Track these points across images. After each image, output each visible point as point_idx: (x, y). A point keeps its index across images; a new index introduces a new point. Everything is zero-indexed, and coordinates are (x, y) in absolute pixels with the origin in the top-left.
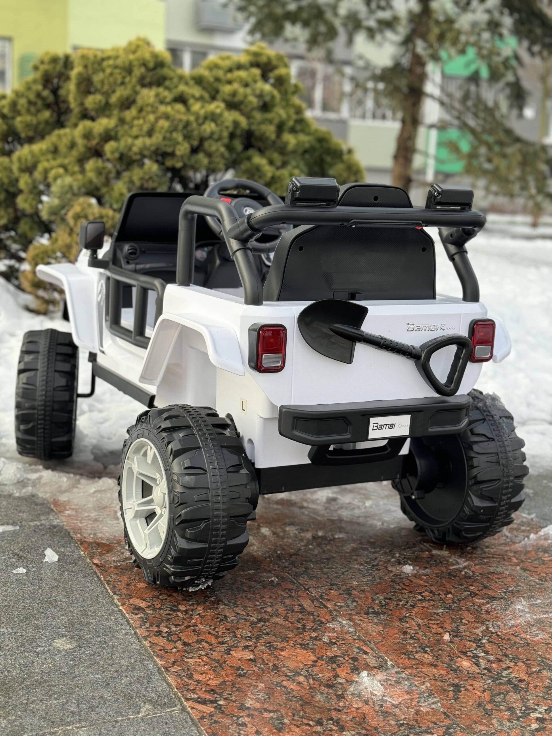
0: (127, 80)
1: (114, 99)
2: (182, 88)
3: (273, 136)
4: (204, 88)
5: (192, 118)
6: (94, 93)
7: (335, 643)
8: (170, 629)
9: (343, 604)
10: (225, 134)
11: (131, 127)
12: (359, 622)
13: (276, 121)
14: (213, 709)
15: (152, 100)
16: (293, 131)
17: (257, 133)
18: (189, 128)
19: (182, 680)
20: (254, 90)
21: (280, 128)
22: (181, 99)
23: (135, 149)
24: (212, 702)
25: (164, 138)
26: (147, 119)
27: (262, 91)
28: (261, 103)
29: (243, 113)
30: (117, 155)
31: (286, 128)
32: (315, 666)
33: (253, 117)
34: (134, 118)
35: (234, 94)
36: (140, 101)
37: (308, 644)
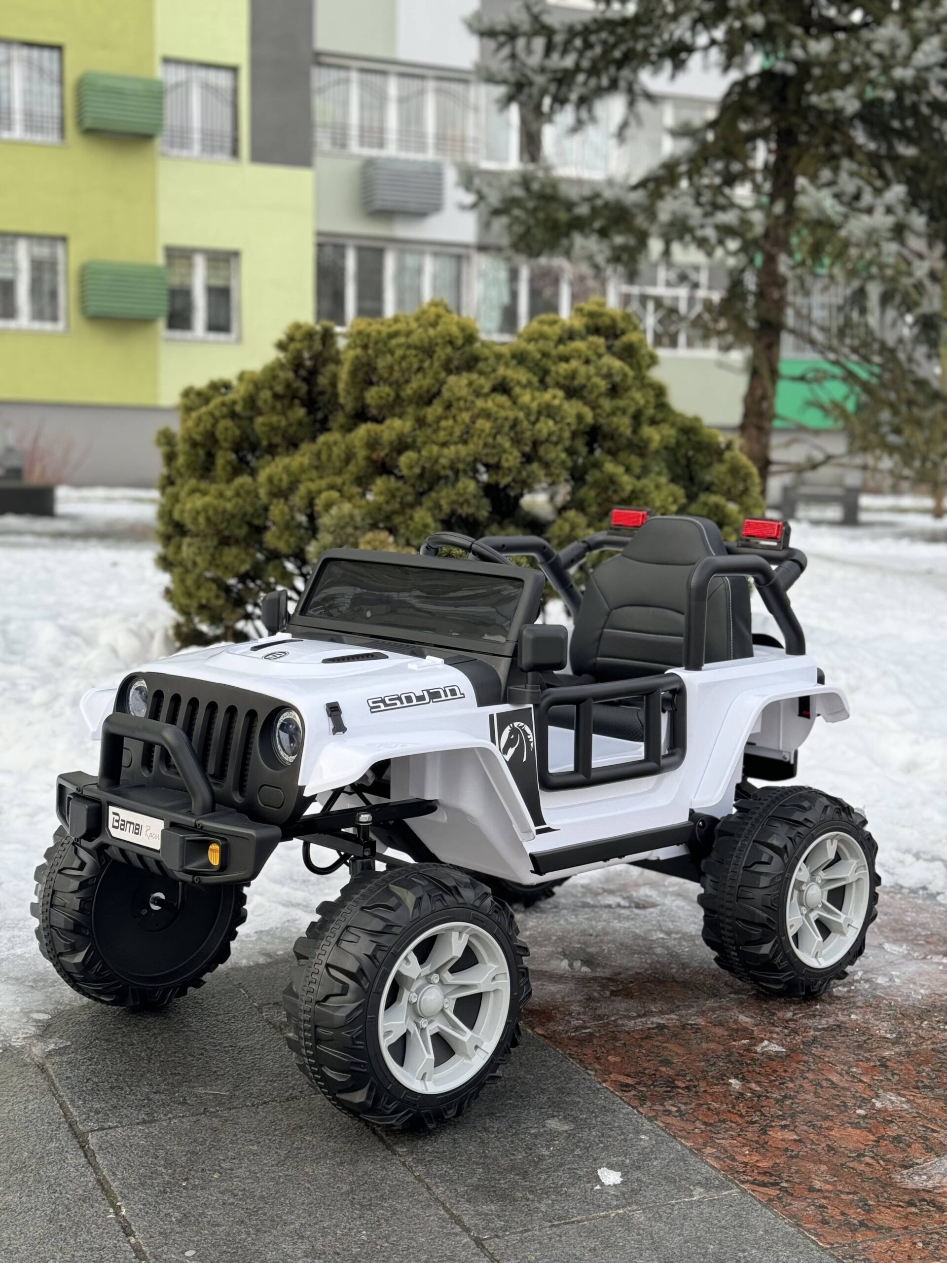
0: (426, 364)
1: (408, 391)
2: (502, 371)
3: (628, 432)
4: (530, 370)
5: (521, 415)
6: (377, 384)
7: (892, 1122)
8: (679, 1108)
9: (881, 1078)
10: (567, 434)
11: (436, 431)
12: (912, 1098)
13: (632, 410)
14: (778, 1192)
15: (464, 392)
16: (653, 422)
17: (606, 428)
18: (518, 428)
19: (724, 1162)
20: (598, 369)
21: (637, 418)
22: (503, 388)
23: (443, 461)
24: (773, 1184)
25: (486, 445)
26: (459, 419)
27: (610, 368)
28: (609, 386)
29: (586, 403)
30: (417, 470)
31: (644, 419)
32: (879, 1146)
33: (600, 407)
34: (439, 419)
35: (573, 375)
36: (446, 394)
37: (858, 1122)
